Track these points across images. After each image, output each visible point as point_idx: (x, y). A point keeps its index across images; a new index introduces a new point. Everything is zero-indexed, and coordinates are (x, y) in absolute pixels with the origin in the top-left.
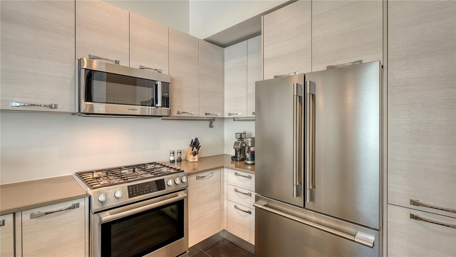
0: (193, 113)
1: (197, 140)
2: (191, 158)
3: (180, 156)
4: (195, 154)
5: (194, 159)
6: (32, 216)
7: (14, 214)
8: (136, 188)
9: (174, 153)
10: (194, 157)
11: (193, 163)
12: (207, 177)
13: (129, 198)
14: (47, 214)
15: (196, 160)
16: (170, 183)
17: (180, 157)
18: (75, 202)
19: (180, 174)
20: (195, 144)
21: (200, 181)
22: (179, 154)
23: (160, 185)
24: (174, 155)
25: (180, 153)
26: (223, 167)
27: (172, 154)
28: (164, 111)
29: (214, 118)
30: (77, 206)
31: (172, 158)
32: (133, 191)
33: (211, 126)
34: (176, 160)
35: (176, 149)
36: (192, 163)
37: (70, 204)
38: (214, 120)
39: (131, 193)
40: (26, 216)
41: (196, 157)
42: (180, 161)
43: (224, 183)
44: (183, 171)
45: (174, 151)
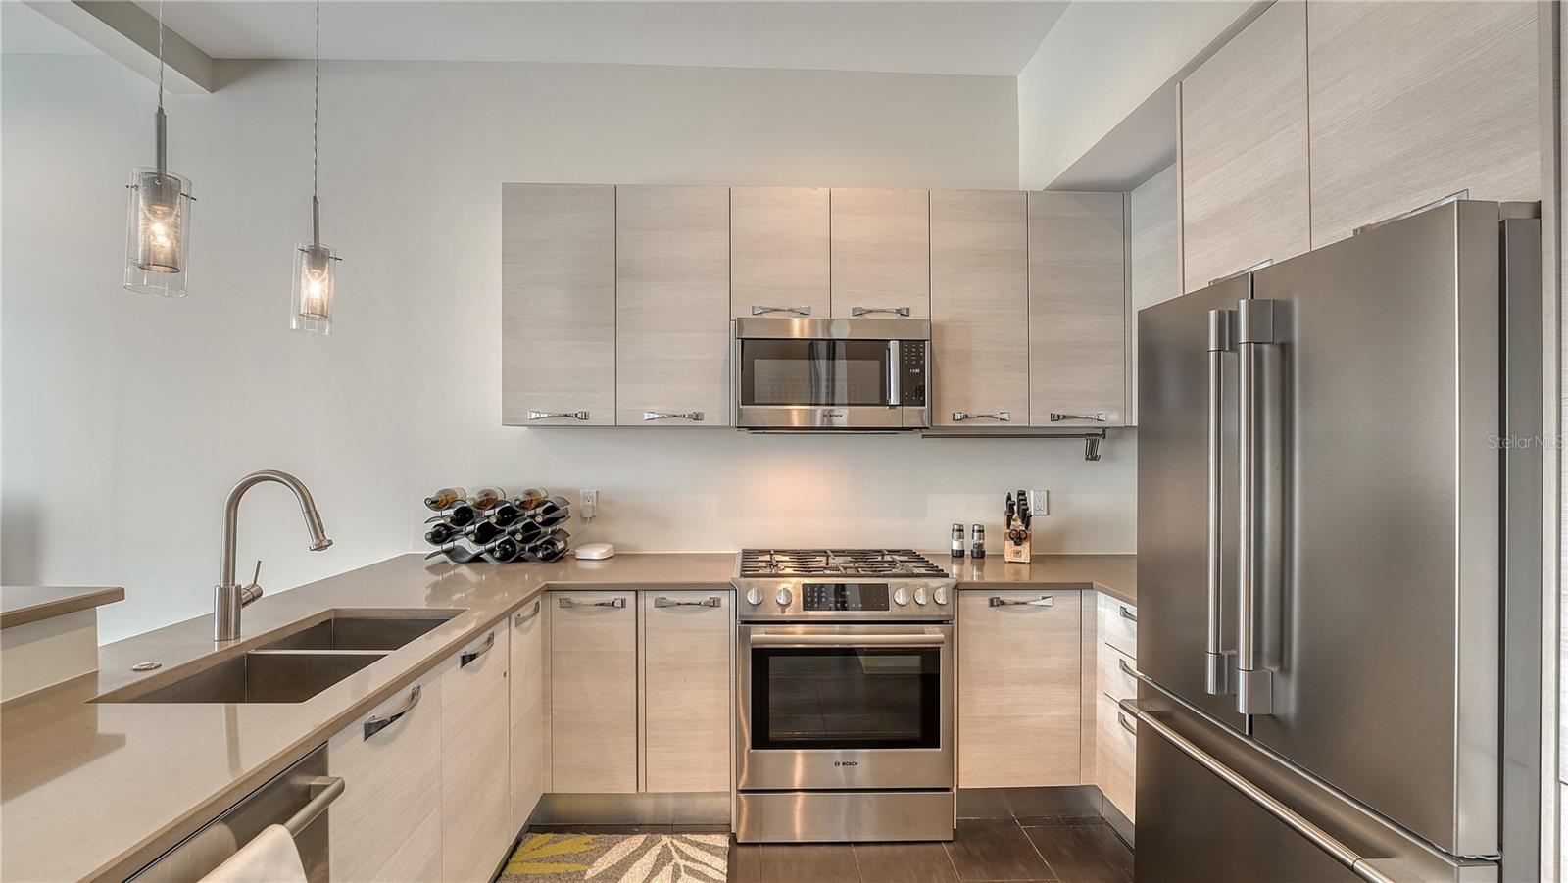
0: (1005, 416)
1: (1021, 497)
2: (1009, 547)
3: (981, 541)
4: (1018, 539)
5: (1018, 553)
6: (661, 604)
7: (637, 591)
8: (820, 592)
9: (961, 530)
10: (1019, 548)
11: (1015, 565)
12: (1030, 607)
13: (804, 609)
14: (679, 604)
15: (1025, 557)
16: (900, 597)
17: (980, 546)
18: (715, 595)
19: (934, 582)
20: (1018, 508)
21: (1000, 612)
22: (975, 534)
23: (877, 597)
24: (961, 537)
25: (981, 531)
26: (1089, 586)
27: (956, 534)
28: (912, 415)
29: (1104, 429)
30: (715, 604)
31: (956, 546)
32: (812, 597)
33: (1092, 456)
34: (968, 552)
35: (970, 520)
36: (1011, 565)
37: (705, 597)
38: (1104, 436)
39: (809, 599)
40: (649, 600)
41: (1025, 548)
42: (979, 554)
43: (1098, 639)
44: (947, 576)
45: (961, 526)
